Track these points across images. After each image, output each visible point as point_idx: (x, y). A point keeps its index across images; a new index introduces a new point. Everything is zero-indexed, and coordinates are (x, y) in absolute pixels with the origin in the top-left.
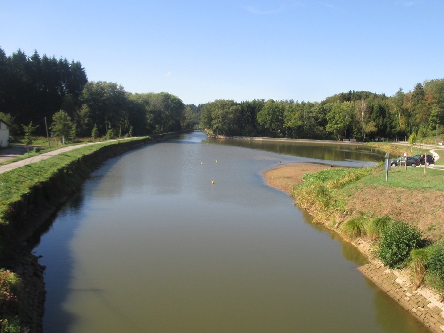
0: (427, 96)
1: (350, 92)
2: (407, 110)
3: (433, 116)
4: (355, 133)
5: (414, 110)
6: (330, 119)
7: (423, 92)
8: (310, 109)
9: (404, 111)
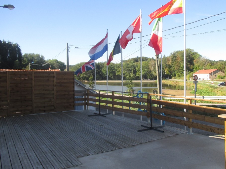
0: (178, 58)
1: (137, 57)
2: (169, 65)
3: (182, 67)
4: (149, 76)
5: (173, 64)
6: (138, 70)
7: (176, 56)
8: (127, 66)
9: (167, 65)
